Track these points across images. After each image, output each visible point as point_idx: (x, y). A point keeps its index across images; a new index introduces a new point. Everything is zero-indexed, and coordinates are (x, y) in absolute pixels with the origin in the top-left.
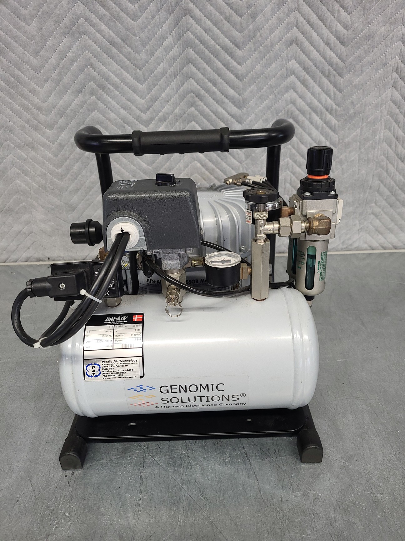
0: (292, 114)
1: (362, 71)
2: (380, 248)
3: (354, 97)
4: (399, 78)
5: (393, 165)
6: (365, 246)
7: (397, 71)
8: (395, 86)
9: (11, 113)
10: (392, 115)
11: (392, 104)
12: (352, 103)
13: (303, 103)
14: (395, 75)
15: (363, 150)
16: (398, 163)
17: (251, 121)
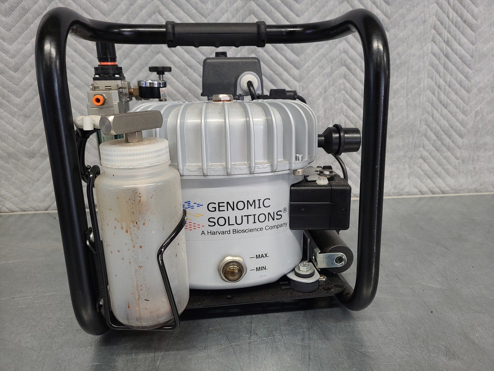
0: (345, 62)
1: (405, 27)
2: (429, 192)
3: (400, 49)
4: (437, 34)
5: (437, 110)
6: (416, 190)
7: (435, 28)
8: (434, 41)
9: (75, 54)
10: (432, 65)
11: (433, 56)
12: (398, 54)
13: (354, 53)
14: (433, 31)
15: (410, 96)
16: (441, 109)
17: (308, 67)
